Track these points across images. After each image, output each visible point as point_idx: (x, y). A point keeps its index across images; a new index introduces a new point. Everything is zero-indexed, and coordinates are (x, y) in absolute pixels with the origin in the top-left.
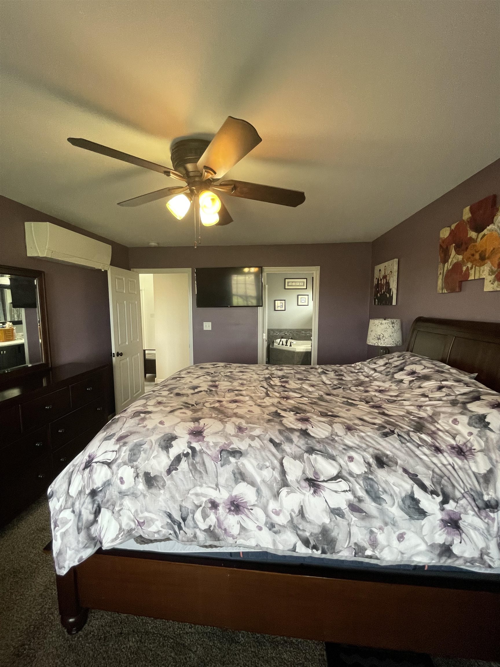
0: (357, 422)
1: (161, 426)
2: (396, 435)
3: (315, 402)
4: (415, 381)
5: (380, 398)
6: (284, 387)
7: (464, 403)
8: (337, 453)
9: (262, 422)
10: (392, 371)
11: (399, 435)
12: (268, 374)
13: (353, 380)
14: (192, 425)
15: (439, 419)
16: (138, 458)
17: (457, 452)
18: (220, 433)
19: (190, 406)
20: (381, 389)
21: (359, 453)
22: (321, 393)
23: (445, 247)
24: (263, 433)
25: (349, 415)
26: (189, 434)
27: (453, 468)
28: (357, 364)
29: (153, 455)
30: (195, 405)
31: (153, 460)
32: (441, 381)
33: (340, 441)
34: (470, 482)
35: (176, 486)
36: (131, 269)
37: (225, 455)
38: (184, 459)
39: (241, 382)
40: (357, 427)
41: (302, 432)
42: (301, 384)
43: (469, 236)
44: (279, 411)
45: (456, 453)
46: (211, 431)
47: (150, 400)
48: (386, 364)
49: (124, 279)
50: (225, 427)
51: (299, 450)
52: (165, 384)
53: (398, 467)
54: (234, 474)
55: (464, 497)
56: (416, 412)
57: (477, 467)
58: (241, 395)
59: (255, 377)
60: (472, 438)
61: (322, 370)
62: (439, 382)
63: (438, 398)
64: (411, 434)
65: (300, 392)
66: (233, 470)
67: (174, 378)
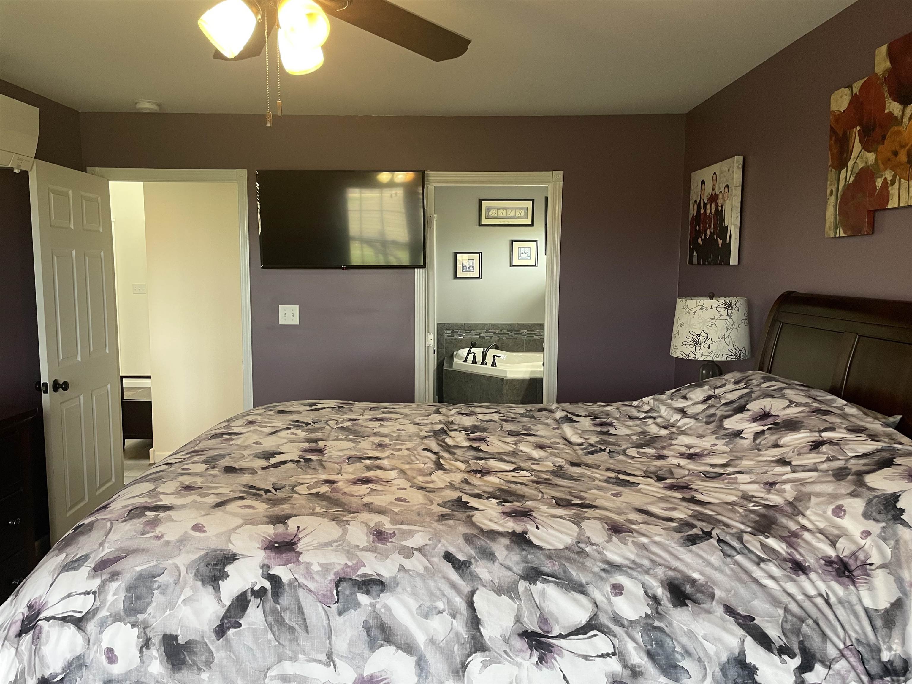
0: (635, 516)
1: (197, 534)
2: (714, 541)
3: (545, 479)
4: (766, 432)
5: (689, 470)
6: (477, 449)
7: (860, 474)
8: (589, 579)
9: (428, 519)
10: (719, 413)
11: (719, 541)
12: (440, 422)
13: (633, 435)
14: (270, 530)
15: (808, 508)
16: (148, 605)
17: (837, 570)
18: (335, 544)
19: (262, 493)
20: (692, 451)
21: (635, 578)
22: (560, 461)
23: (840, 133)
24: (430, 542)
25: (619, 504)
26: (266, 549)
27: (827, 602)
28: (645, 399)
29: (183, 598)
30: (274, 491)
31: (184, 608)
32: (820, 431)
33: (596, 554)
34: (857, 628)
35: (238, 662)
36: (88, 169)
37: (346, 588)
38: (254, 602)
39: (377, 440)
40: (633, 526)
41: (514, 538)
42: (516, 443)
43: (887, 111)
44: (465, 498)
45: (834, 573)
46: (315, 542)
47: (164, 482)
48: (709, 398)
49: (70, 192)
50: (345, 531)
51: (510, 573)
52: (196, 448)
53: (714, 603)
54: (368, 630)
55: (843, 656)
56: (762, 495)
57: (874, 598)
58: (380, 468)
59: (412, 429)
60: (867, 543)
61: (564, 414)
62: (817, 434)
63: (810, 466)
64: (746, 537)
65: (513, 460)
66: (365, 621)
67: (213, 437)
